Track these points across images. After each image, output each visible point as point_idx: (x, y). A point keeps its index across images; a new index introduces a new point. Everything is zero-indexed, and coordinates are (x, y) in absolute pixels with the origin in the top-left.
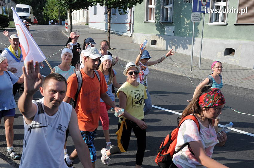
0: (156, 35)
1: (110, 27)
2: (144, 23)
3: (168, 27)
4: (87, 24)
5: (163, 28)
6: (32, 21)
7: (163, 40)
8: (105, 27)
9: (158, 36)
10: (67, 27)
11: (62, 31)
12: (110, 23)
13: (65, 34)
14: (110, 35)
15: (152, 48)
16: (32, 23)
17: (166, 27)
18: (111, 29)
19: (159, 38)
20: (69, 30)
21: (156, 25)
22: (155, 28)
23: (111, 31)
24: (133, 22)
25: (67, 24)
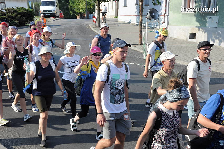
0: (196, 27)
1: (142, 20)
2: (181, 14)
3: (210, 17)
4: (117, 17)
5: (205, 19)
6: (57, 15)
7: (204, 32)
8: (137, 19)
9: (198, 29)
10: (94, 21)
11: (89, 25)
12: (142, 15)
13: (92, 29)
14: (141, 28)
15: (190, 42)
16: (58, 17)
17: (208, 17)
18: (143, 22)
19: (199, 30)
20: (97, 24)
21: (195, 16)
22: (195, 19)
23: (143, 24)
24: (169, 13)
25: (94, 17)
